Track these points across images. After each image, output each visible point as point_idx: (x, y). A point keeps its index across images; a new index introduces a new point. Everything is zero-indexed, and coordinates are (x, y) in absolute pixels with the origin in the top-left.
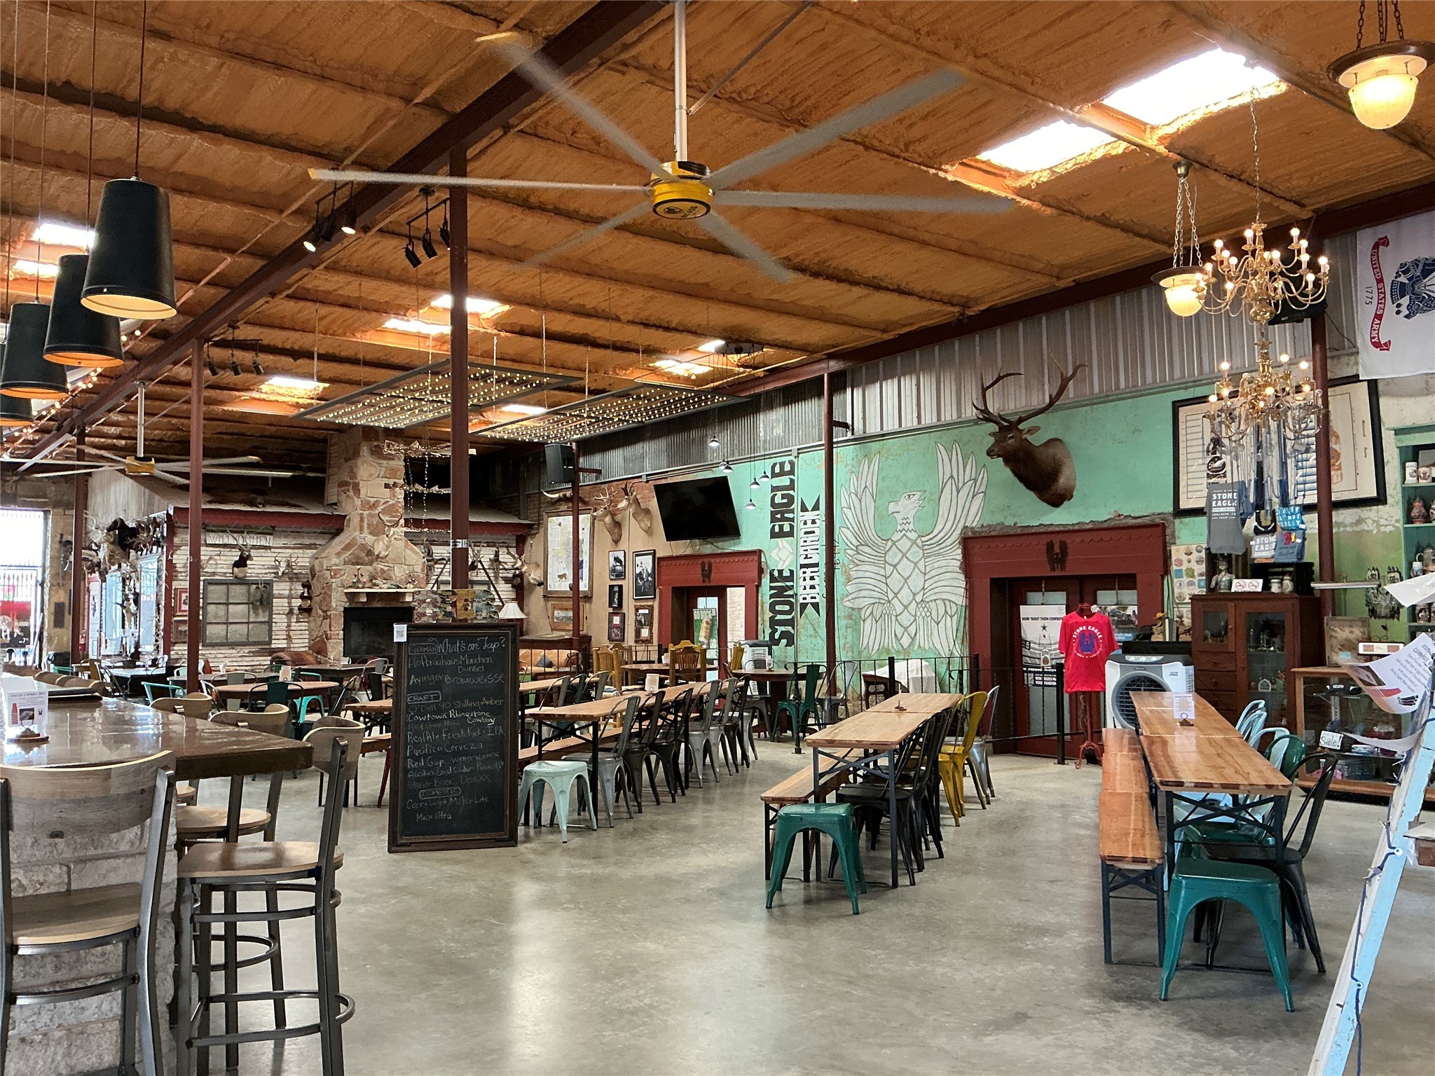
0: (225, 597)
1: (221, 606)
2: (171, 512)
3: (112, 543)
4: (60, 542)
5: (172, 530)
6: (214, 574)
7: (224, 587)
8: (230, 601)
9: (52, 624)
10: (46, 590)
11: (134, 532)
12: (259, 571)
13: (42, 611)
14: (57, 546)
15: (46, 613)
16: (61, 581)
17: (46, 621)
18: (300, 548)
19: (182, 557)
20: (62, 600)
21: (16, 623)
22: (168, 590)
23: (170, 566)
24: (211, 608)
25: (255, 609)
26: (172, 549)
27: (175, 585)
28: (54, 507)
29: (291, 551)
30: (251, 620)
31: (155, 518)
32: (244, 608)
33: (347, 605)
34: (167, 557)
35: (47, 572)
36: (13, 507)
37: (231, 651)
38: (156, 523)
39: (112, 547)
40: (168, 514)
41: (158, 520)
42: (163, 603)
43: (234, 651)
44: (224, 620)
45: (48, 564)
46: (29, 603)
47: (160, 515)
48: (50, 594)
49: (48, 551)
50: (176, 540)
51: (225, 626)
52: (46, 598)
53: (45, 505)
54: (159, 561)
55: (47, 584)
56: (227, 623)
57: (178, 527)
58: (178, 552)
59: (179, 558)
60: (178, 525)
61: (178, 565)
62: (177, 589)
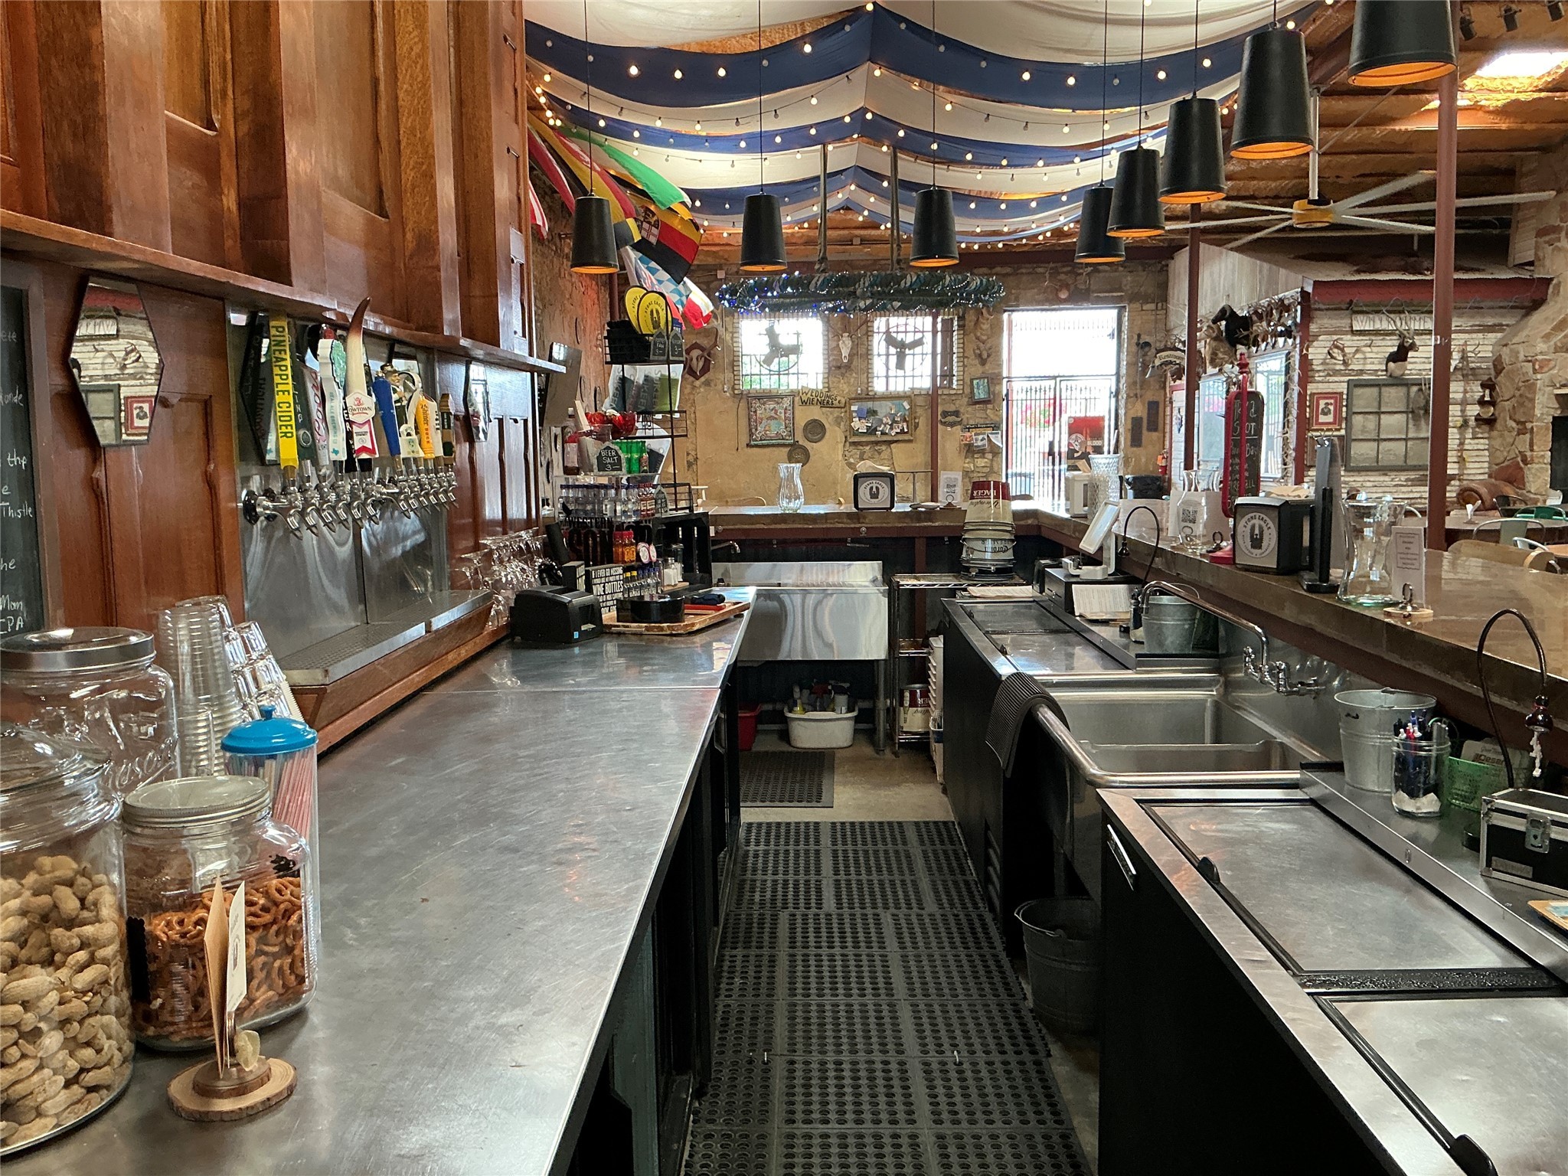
0: (1376, 404)
1: (1371, 417)
2: (1309, 289)
3: (1215, 339)
4: (1138, 344)
5: (1307, 316)
6: (1361, 372)
7: (1375, 390)
8: (1383, 409)
9: (1129, 443)
10: (1122, 403)
11: (1246, 322)
12: (1421, 367)
13: (1116, 427)
14: (1134, 349)
15: (1121, 430)
16: (1138, 391)
17: (1122, 439)
18: (1479, 331)
19: (1319, 350)
20: (1139, 415)
21: (1089, 443)
22: (1302, 397)
23: (1305, 361)
24: (1358, 420)
25: (1416, 419)
26: (1307, 340)
27: (1311, 388)
28: (1131, 301)
29: (1466, 336)
30: (1410, 435)
31: (1281, 300)
32: (1401, 418)
33: (1558, 413)
34: (1301, 351)
35: (1123, 381)
36: (1085, 305)
37: (1382, 478)
38: (1283, 307)
39: (1214, 344)
40: (1304, 293)
41: (1286, 302)
42: (1295, 412)
43: (1387, 478)
44: (1373, 436)
45: (1123, 371)
46: (1102, 419)
47: (1291, 294)
48: (1126, 408)
49: (1124, 356)
50: (1313, 328)
51: (1376, 444)
52: (1122, 412)
53: (1120, 299)
54: (1288, 356)
55: (1123, 395)
56: (1378, 440)
57: (1316, 310)
58: (1315, 344)
59: (1317, 352)
60: (1316, 306)
61: (1315, 362)
62: (1312, 395)
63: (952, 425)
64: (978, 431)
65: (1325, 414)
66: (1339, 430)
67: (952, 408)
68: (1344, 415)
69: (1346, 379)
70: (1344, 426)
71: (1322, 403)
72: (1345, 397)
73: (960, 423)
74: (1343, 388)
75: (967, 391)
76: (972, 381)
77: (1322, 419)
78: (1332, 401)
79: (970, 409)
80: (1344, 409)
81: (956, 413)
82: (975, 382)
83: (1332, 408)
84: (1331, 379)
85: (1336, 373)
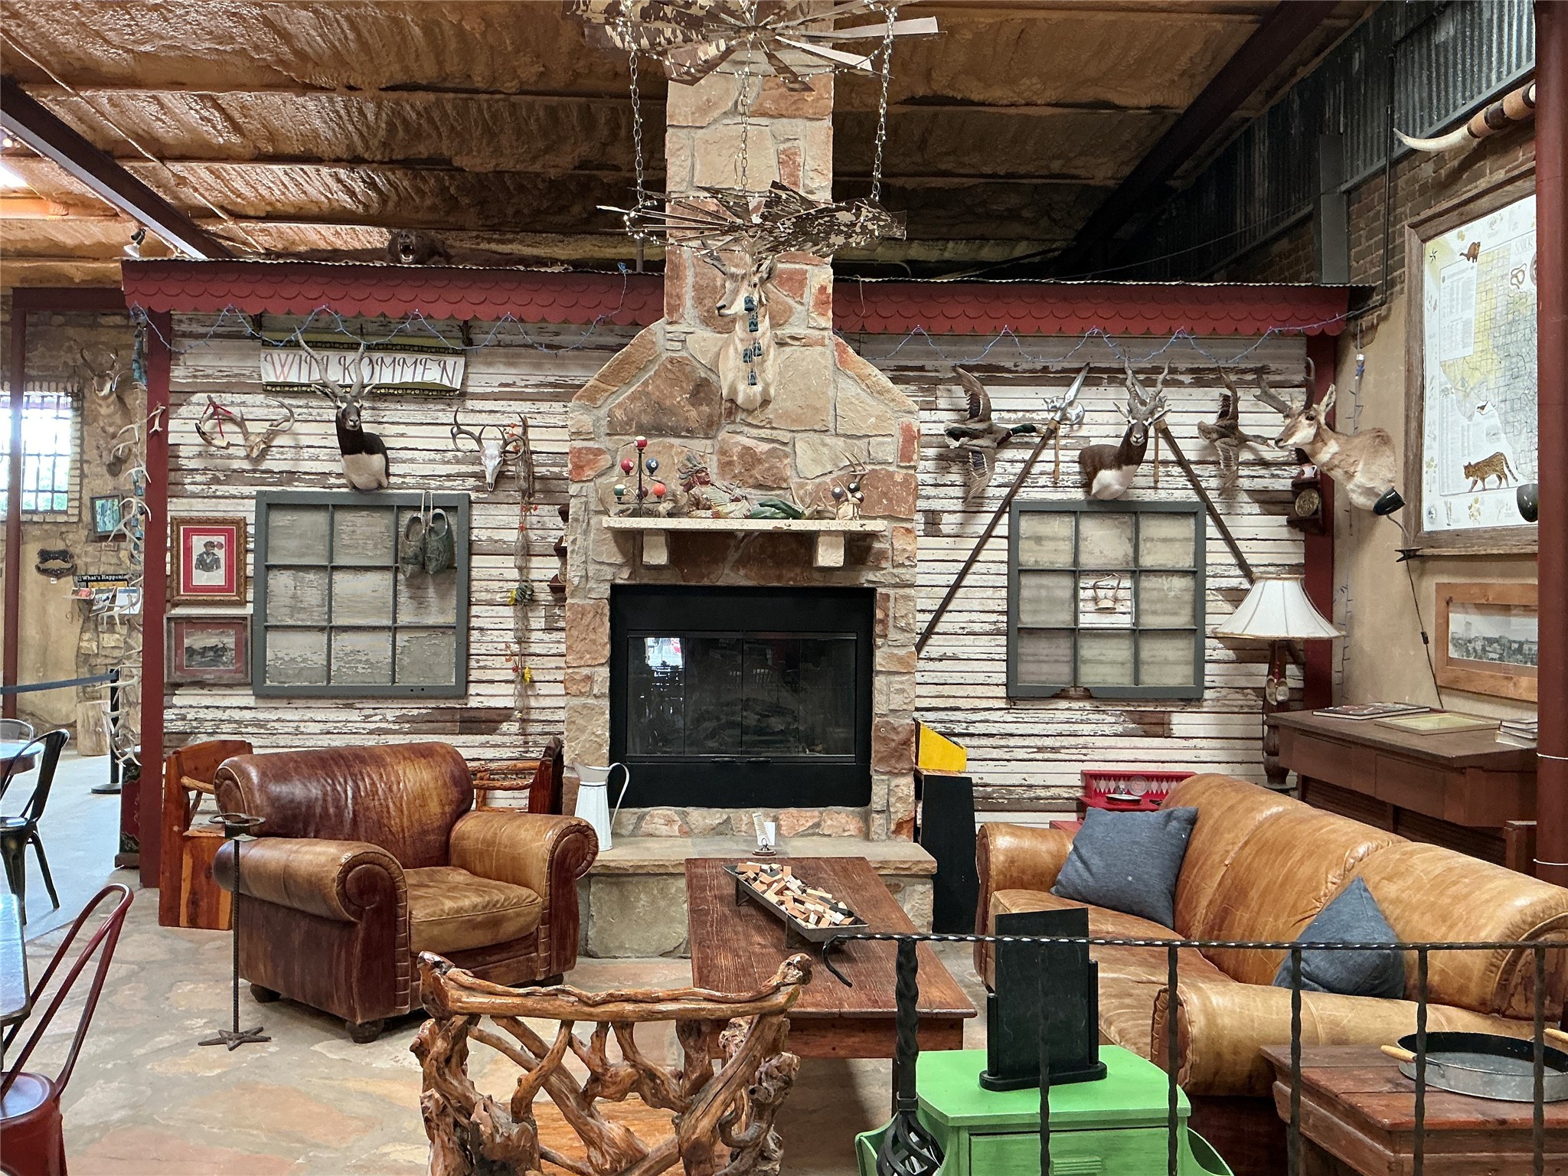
0: (321, 548)
1: (311, 576)
6: (291, 476)
7: (320, 519)
8: (338, 562)
12: (428, 470)
18: (555, 398)
22: (154, 526)
23: (160, 450)
24: (281, 582)
25: (416, 582)
27: (176, 507)
29: (525, 407)
30: (404, 619)
32: (380, 582)
33: (623, 577)
34: (153, 426)
37: (344, 715)
43: (354, 715)
44: (318, 619)
50: (179, 374)
51: (323, 638)
56: (330, 630)
57: (184, 335)
58: (183, 411)
59: (182, 431)
60: (184, 327)
61: (183, 452)
62: (178, 522)
63: (58, 574)
64: (103, 586)
65: (205, 566)
66: (242, 603)
67: (60, 546)
68: (250, 570)
69: (253, 490)
70: (250, 596)
71: (198, 543)
72: (251, 530)
73: (73, 571)
74: (247, 510)
75: (87, 517)
76: (93, 500)
77: (200, 578)
78: (221, 539)
79: (90, 549)
80: (250, 558)
81: (64, 555)
82: (98, 503)
83: (221, 554)
84: (222, 490)
85: (234, 476)
